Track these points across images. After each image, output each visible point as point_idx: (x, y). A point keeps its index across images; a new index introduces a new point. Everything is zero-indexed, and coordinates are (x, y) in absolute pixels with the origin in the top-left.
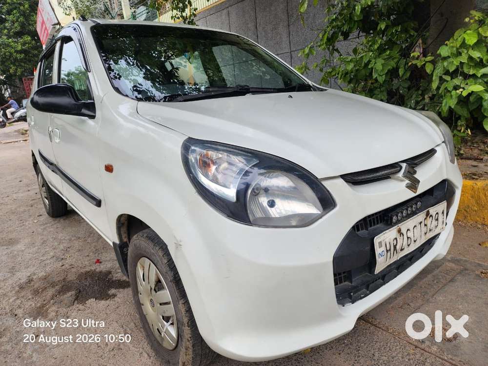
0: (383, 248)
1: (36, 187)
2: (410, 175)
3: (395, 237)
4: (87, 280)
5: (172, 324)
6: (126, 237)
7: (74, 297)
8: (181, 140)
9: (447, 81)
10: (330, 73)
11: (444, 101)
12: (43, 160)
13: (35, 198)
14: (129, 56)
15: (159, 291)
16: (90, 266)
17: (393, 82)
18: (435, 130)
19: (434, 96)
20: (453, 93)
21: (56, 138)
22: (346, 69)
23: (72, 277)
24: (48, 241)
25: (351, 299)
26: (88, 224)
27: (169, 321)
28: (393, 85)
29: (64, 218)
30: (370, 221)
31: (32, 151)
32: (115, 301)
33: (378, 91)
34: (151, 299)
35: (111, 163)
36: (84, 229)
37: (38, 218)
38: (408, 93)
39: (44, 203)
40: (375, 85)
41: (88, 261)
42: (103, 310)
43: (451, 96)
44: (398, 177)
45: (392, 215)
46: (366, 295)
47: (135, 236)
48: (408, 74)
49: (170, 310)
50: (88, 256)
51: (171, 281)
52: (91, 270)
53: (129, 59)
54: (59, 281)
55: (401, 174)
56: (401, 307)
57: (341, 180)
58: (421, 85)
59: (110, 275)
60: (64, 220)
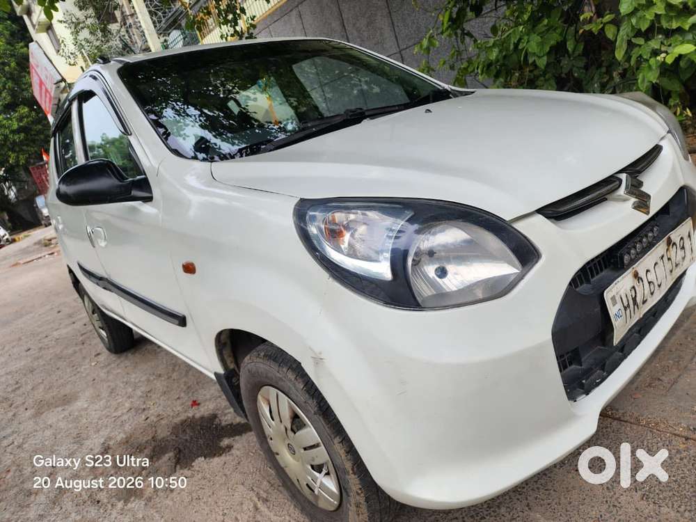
0: (619, 306)
1: (83, 315)
2: (635, 188)
3: (632, 285)
4: (186, 433)
5: (328, 474)
6: (232, 362)
7: (174, 460)
8: (291, 206)
9: (640, 46)
10: (466, 69)
11: (640, 77)
12: (87, 275)
13: (85, 332)
14: (176, 101)
15: (298, 430)
16: (185, 412)
17: (561, 64)
18: (651, 116)
19: (625, 70)
20: (652, 61)
21: (99, 241)
22: (490, 59)
23: (163, 433)
24: (118, 388)
25: (583, 389)
26: (168, 353)
27: (322, 471)
28: (562, 67)
29: (133, 350)
30: (590, 268)
31: (68, 266)
32: (232, 455)
33: (542, 81)
34: (288, 444)
35: (190, 260)
36: (165, 362)
37: (96, 358)
38: (586, 74)
39: (100, 336)
40: (536, 72)
41: (180, 405)
42: (219, 471)
43: (650, 67)
44: (620, 195)
45: (621, 254)
46: (603, 380)
47: (246, 359)
48: (581, 47)
49: (321, 455)
50: (178, 398)
51: (315, 414)
52: (188, 418)
53: (177, 105)
54: (147, 442)
55: (622, 191)
56: (650, 385)
57: (540, 218)
58: (603, 59)
59: (217, 420)
60: (132, 354)
